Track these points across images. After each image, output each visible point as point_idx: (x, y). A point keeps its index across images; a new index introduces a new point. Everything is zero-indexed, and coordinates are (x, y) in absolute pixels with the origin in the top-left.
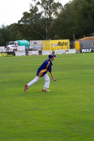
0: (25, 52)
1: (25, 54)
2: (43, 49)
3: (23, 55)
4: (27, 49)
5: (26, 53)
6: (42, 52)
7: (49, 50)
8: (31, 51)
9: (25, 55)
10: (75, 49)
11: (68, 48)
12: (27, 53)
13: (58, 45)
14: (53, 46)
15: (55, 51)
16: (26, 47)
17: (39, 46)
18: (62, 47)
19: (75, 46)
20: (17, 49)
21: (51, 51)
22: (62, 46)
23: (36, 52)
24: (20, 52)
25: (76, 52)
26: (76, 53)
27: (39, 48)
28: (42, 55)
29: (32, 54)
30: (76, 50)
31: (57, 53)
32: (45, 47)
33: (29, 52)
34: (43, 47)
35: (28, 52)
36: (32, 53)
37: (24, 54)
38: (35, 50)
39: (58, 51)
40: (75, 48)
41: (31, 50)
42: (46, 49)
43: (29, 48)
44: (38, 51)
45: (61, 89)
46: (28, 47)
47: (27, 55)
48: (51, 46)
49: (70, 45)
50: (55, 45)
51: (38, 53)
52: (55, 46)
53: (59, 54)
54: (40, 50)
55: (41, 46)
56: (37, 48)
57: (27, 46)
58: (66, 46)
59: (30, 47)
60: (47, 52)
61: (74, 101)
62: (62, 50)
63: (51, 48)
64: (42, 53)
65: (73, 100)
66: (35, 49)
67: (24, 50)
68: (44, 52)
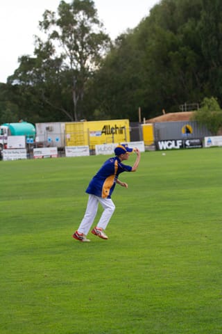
0: (25, 150)
1: (25, 154)
2: (69, 143)
3: (22, 158)
4: (30, 142)
5: (28, 152)
6: (66, 150)
7: (81, 144)
8: (38, 147)
9: (26, 157)
10: (143, 142)
11: (125, 140)
12: (30, 152)
13: (102, 132)
14: (91, 135)
15: (96, 147)
16: (28, 139)
17: (58, 137)
18: (113, 137)
19: (142, 135)
20: (6, 144)
21: (88, 146)
22: (111, 135)
23: (51, 151)
24: (15, 151)
25: (145, 148)
26: (146, 151)
27: (57, 140)
28: (65, 156)
29: (42, 155)
30: (145, 145)
31: (100, 152)
32: (73, 139)
33: (35, 150)
34: (68, 138)
35: (32, 151)
36: (41, 152)
37: (24, 155)
38: (48, 146)
39: (102, 146)
40: (142, 140)
41: (40, 145)
42: (76, 143)
43: (34, 140)
44: (56, 149)
45: (116, 237)
46: (32, 139)
47: (30, 158)
48: (86, 135)
49: (131, 133)
50: (95, 132)
51: (56, 153)
52: (95, 135)
53: (105, 153)
54: (60, 146)
55: (63, 136)
56: (54, 140)
57: (31, 137)
58: (123, 136)
59: (38, 140)
60: (77, 150)
61: (147, 264)
62: (112, 144)
63: (86, 142)
64: (64, 153)
65: (147, 262)
66: (48, 144)
67: (24, 146)
68: (70, 150)
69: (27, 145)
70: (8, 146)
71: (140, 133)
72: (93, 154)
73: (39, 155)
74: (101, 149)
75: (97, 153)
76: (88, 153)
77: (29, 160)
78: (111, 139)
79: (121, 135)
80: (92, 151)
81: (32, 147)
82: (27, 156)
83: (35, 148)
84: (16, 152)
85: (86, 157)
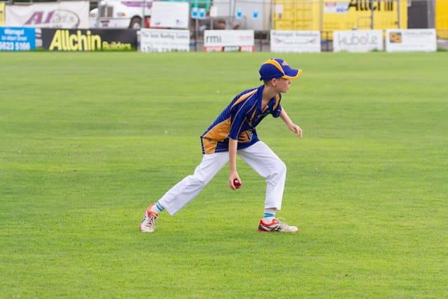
0: (187, 33)
1: (187, 41)
2: (278, 23)
3: (179, 48)
4: (198, 17)
5: (193, 37)
6: (272, 37)
7: (305, 27)
8: (215, 28)
9: (188, 48)
10: (433, 31)
11: (397, 23)
12: (196, 37)
13: (351, 5)
14: (326, 9)
15: (336, 36)
16: (195, 9)
17: (258, 9)
18: (372, 17)
19: (433, 15)
20: (147, 17)
21: (318, 32)
22: (369, 12)
23: (241, 37)
24: (165, 32)
25: (438, 44)
26: (439, 50)
27: (255, 15)
28: (269, 50)
29: (223, 44)
30: (438, 38)
31: (343, 47)
32: (288, 15)
33: (208, 33)
34: (277, 12)
35: (201, 34)
36: (219, 40)
37: (182, 42)
38: (236, 28)
39: (348, 34)
40: (433, 26)
41: (219, 24)
42: (293, 25)
43: (208, 14)
44: (251, 33)
45: (353, 227)
46: (202, 10)
47: (196, 50)
48: (315, 8)
49: (409, 9)
50: (335, 4)
51: (251, 42)
52: (334, 9)
53: (352, 49)
54: (260, 28)
55: (268, 8)
56: (251, 16)
57: (201, 6)
58: (392, 15)
59: (215, 13)
60: (293, 39)
61: (411, 289)
62: (369, 30)
63: (315, 23)
64: (268, 44)
65: (410, 284)
66: (235, 24)
67: (185, 23)
68: (280, 38)
69: (193, 22)
70: (152, 23)
71: (429, 12)
72: (327, 50)
73: (217, 44)
74: (344, 41)
75: (337, 47)
76: (317, 47)
77: (194, 54)
78: (369, 21)
79: (389, 13)
80: (327, 44)
81: (203, 28)
82: (191, 45)
83: (208, 28)
84: (168, 36)
85: (314, 55)
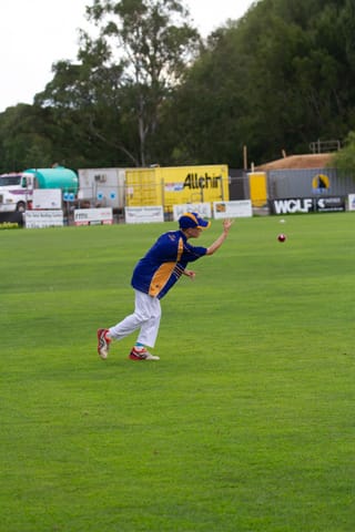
0: (61, 212)
1: (62, 218)
2: (130, 202)
3: (55, 224)
4: (68, 200)
5: (66, 215)
6: (127, 212)
7: (151, 203)
8: (83, 207)
9: (62, 224)
10: (249, 201)
11: (221, 197)
12: (68, 215)
13: (185, 185)
14: (166, 189)
15: (175, 209)
16: (66, 194)
17: (114, 192)
18: (202, 194)
19: (249, 190)
20: (30, 202)
21: (161, 207)
22: (199, 190)
23: (103, 214)
24: (44, 212)
25: (253, 211)
26: (255, 216)
27: (113, 196)
28: (124, 222)
29: (88, 220)
30: (253, 206)
32: (137, 195)
33: (77, 212)
34: (129, 193)
35: (72, 213)
36: (86, 216)
37: (58, 220)
38: (98, 207)
39: (184, 207)
40: (249, 198)
41: (85, 204)
42: (142, 202)
43: (76, 197)
44: (110, 210)
45: (200, 353)
46: (72, 194)
47: (68, 225)
48: (158, 188)
49: (230, 185)
50: (173, 185)
51: (111, 217)
52: (173, 189)
54: (117, 206)
55: (122, 189)
56: (109, 197)
57: (70, 191)
58: (217, 191)
59: (81, 196)
60: (143, 212)
61: (249, 397)
62: (200, 204)
63: (159, 200)
64: (124, 218)
65: (248, 394)
66: (98, 203)
67: (59, 205)
68: (133, 212)
69: (64, 204)
70: (34, 206)
71: (245, 188)
72: (169, 220)
73: (84, 220)
75: (176, 217)
76: (161, 218)
77: (67, 228)
78: (200, 196)
79: (215, 190)
80: (168, 215)
81: (73, 207)
82: (64, 221)
83: (77, 208)
84: (46, 215)
85: (160, 224)
